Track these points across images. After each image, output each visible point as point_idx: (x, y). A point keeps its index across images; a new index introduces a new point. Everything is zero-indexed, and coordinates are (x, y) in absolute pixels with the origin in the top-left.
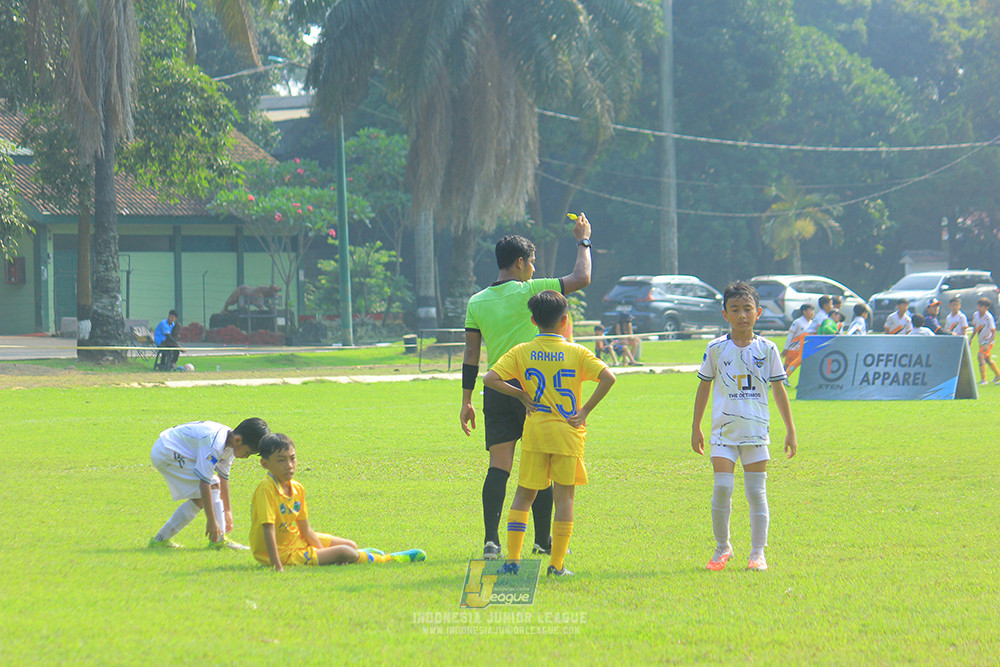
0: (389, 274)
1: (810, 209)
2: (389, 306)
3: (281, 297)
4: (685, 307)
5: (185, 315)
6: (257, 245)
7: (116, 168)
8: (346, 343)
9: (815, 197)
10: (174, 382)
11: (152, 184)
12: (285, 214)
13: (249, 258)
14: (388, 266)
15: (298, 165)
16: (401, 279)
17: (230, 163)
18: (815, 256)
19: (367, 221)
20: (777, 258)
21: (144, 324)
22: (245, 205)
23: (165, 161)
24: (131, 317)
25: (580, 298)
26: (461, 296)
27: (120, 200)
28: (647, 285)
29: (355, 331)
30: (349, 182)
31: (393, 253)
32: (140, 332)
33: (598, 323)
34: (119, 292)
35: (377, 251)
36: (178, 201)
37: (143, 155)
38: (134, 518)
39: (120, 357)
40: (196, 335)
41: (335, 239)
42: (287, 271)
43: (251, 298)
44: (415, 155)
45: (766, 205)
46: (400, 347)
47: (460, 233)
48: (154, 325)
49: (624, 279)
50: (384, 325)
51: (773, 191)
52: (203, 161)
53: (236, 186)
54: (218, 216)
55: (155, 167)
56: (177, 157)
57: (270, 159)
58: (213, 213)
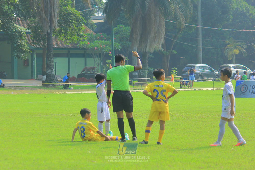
1: (238, 47)
3: (96, 70)
4: (204, 73)
6: (90, 56)
7: (53, 35)
9: (239, 43)
10: (68, 92)
11: (62, 39)
12: (97, 48)
13: (88, 59)
15: (101, 34)
17: (83, 34)
18: (239, 59)
19: (119, 49)
20: (229, 59)
21: (60, 77)
22: (87, 45)
23: (66, 34)
24: (57, 75)
25: (176, 70)
26: (144, 69)
27: (54, 44)
28: (194, 67)
30: (115, 39)
32: (59, 79)
33: (181, 77)
34: (53, 68)
36: (69, 44)
37: (60, 32)
38: (58, 128)
39: (53, 85)
40: (74, 80)
41: (111, 54)
42: (98, 63)
43: (88, 70)
44: (132, 32)
45: (226, 45)
47: (144, 53)
48: (63, 77)
49: (188, 65)
51: (228, 42)
52: (76, 33)
53: (85, 40)
54: (80, 48)
55: (63, 35)
56: (69, 32)
57: (94, 33)
58: (78, 47)
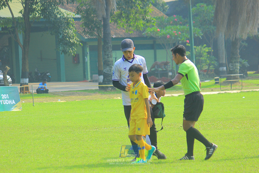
0: (209, 56)
2: (209, 67)
3: (170, 65)
6: (161, 47)
7: (110, 21)
11: (123, 26)
12: (171, 35)
13: (159, 52)
14: (209, 53)
15: (175, 17)
16: (213, 57)
17: (151, 18)
19: (200, 37)
22: (156, 33)
23: (128, 18)
26: (235, 62)
27: (112, 32)
30: (193, 23)
31: (210, 48)
35: (204, 48)
36: (132, 32)
37: (120, 16)
41: (189, 43)
43: (159, 66)
44: (217, 12)
46: (213, 82)
47: (234, 40)
50: (207, 74)
52: (141, 17)
53: (153, 26)
54: (147, 37)
55: (124, 20)
56: (132, 16)
57: (165, 16)
58: (145, 36)
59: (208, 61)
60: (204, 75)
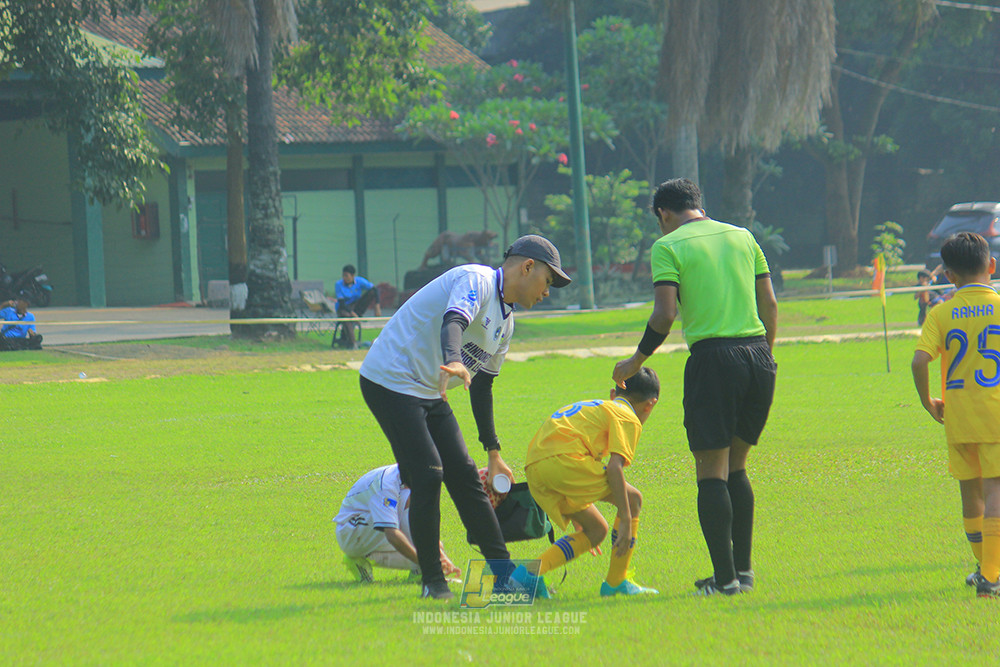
0: (640, 211)
2: (641, 253)
3: (497, 246)
5: (371, 273)
6: (464, 177)
7: (274, 82)
8: (585, 306)
11: (323, 100)
12: (499, 136)
13: (457, 197)
14: (640, 201)
15: (515, 69)
17: (425, 71)
19: (609, 142)
21: (317, 286)
22: (446, 125)
23: (339, 69)
24: (300, 278)
25: (897, 235)
27: (281, 122)
28: (988, 215)
29: (596, 289)
30: (584, 91)
31: (645, 184)
32: (313, 298)
33: (922, 267)
34: (283, 245)
35: (624, 182)
36: (357, 122)
37: (310, 63)
39: (286, 331)
40: (386, 300)
41: (567, 166)
42: (504, 210)
43: (457, 249)
44: (669, 51)
47: (733, 152)
49: (955, 207)
50: (634, 279)
52: (389, 68)
53: (434, 100)
54: (410, 141)
55: (327, 78)
56: (355, 63)
57: (478, 63)
58: (404, 137)
59: (638, 233)
60: (622, 282)
